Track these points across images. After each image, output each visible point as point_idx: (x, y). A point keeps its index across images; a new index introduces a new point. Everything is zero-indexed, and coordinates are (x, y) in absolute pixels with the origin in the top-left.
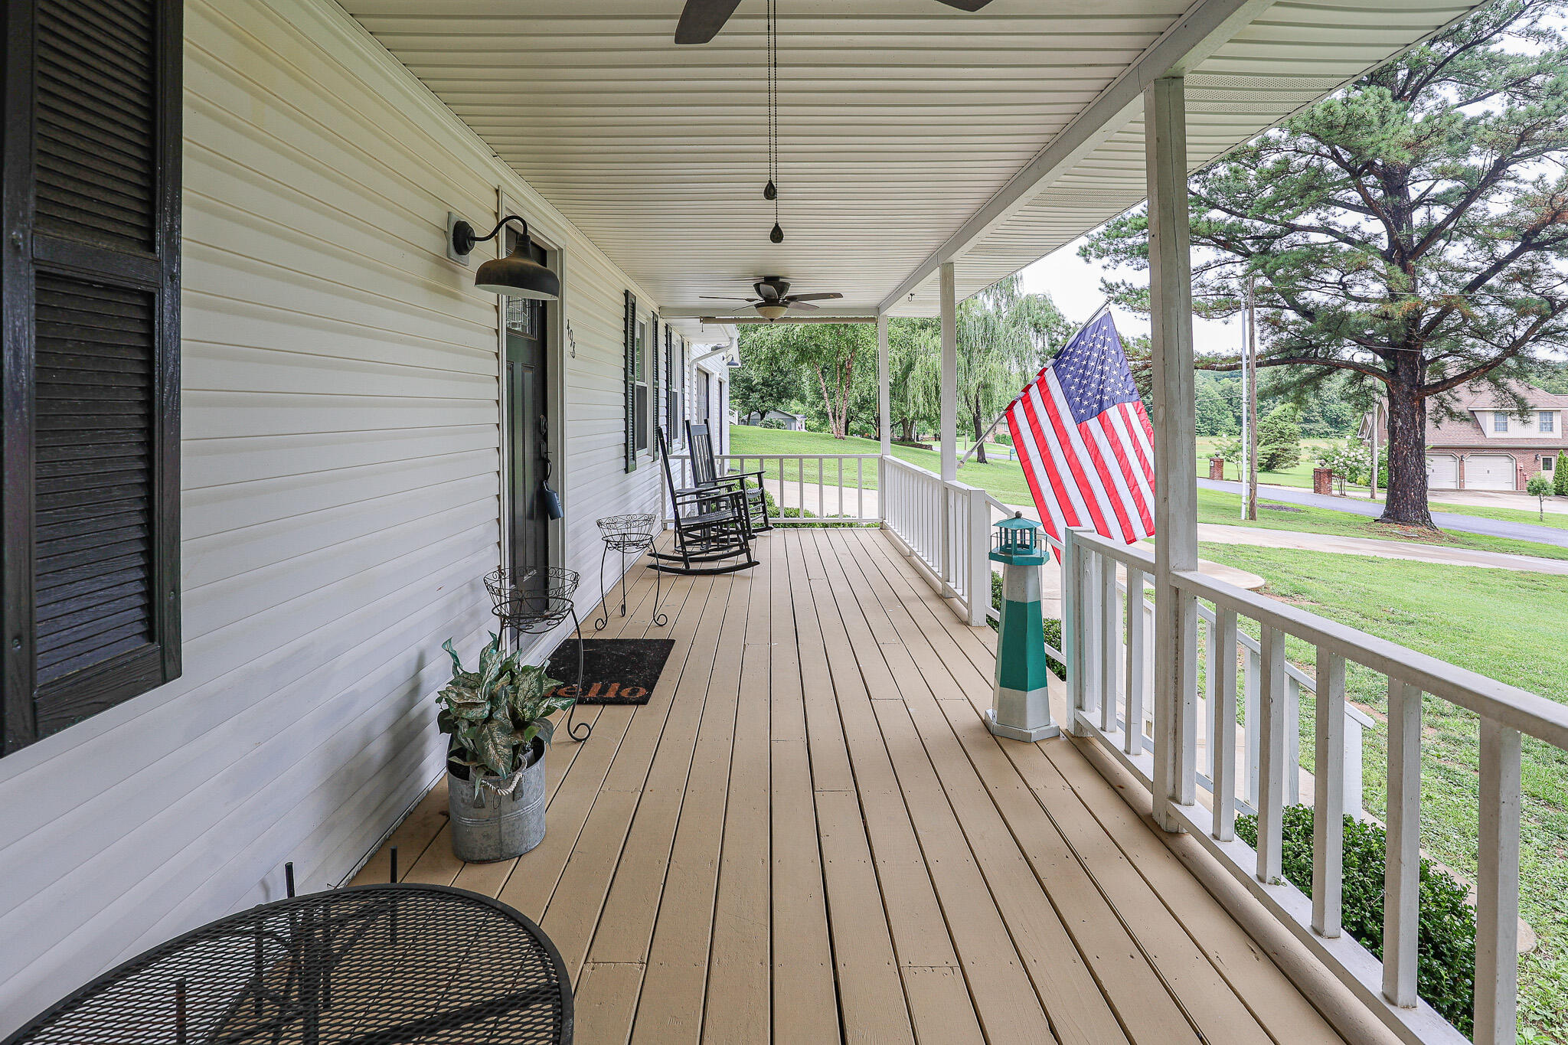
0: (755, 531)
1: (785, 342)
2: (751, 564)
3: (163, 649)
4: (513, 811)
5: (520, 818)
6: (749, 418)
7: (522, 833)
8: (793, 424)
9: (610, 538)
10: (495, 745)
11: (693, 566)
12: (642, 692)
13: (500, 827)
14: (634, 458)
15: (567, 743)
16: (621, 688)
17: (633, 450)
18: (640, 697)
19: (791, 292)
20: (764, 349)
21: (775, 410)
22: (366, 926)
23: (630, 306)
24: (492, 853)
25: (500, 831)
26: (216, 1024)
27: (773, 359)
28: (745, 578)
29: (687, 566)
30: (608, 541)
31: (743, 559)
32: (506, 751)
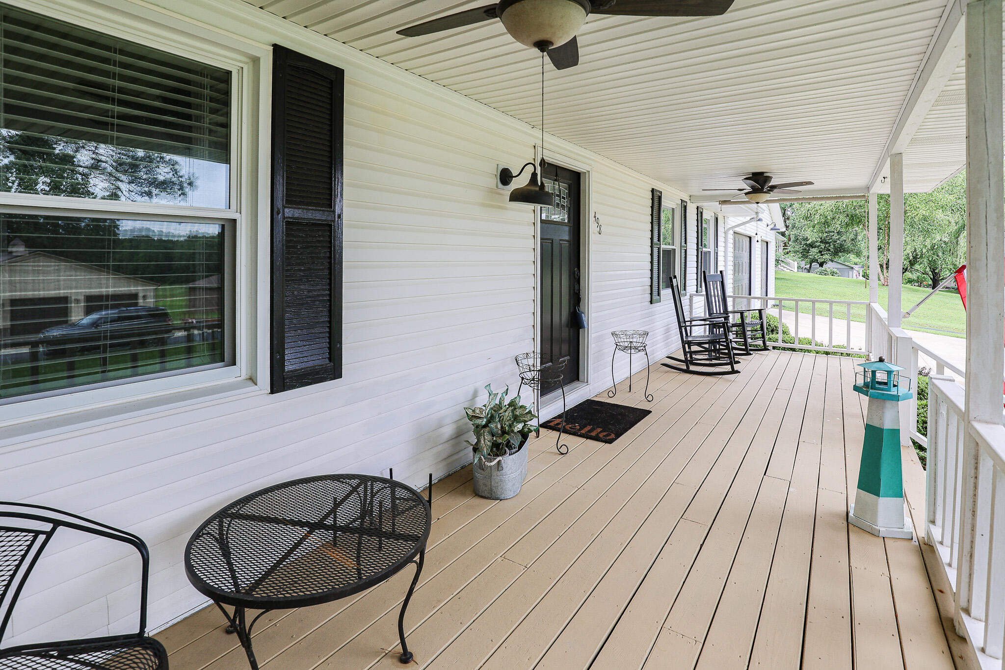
0: (751, 350)
1: (837, 211)
2: (734, 372)
3: (334, 365)
4: (497, 476)
5: (501, 480)
6: (810, 267)
7: (502, 488)
8: (851, 273)
9: (618, 344)
10: (485, 439)
11: (692, 368)
12: (613, 436)
13: (491, 482)
14: (659, 294)
15: (555, 454)
16: (601, 432)
17: (659, 290)
18: (609, 439)
19: (773, 183)
20: (817, 216)
21: (832, 261)
22: (415, 506)
23: (656, 198)
24: (486, 494)
25: (491, 484)
26: (350, 521)
27: (826, 223)
28: (728, 381)
29: (688, 367)
30: (617, 345)
31: (728, 368)
32: (489, 443)
